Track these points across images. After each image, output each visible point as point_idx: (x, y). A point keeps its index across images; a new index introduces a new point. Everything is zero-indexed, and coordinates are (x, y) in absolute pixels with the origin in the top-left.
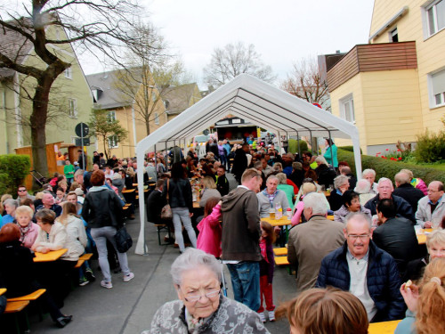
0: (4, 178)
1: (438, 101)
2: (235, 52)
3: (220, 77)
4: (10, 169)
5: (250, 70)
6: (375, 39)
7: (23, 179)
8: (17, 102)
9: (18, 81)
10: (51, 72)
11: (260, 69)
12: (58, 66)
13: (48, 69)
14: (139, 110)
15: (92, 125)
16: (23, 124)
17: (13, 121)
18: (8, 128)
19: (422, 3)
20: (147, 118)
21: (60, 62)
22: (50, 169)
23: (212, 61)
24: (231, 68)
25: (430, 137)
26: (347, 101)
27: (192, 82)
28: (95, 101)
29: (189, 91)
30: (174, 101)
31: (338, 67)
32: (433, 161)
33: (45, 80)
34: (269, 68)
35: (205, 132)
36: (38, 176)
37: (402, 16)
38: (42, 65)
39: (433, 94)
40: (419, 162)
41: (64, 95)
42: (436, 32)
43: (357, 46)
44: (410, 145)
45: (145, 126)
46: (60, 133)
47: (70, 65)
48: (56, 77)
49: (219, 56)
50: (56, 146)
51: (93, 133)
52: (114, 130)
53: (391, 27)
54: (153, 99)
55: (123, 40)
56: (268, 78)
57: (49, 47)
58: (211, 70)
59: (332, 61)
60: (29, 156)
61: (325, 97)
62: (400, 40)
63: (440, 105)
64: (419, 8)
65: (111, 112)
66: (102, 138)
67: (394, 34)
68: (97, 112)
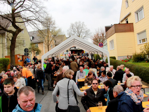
0: (1, 65)
1: (140, 42)
2: (78, 24)
3: (73, 33)
4: (3, 63)
5: (83, 31)
6: (121, 22)
7: (7, 66)
8: (6, 41)
9: (6, 35)
10: (17, 32)
11: (86, 30)
12: (19, 30)
13: (16, 31)
14: (46, 44)
15: (30, 49)
16: (8, 48)
17: (4, 47)
18: (3, 49)
19: (135, 11)
20: (48, 46)
21: (20, 29)
22: (16, 63)
23: (70, 27)
24: (77, 30)
25: (137, 54)
26: (112, 42)
27: (63, 34)
28: (31, 41)
29: (62, 37)
30: (58, 41)
31: (109, 31)
32: (138, 62)
33: (15, 34)
34: (89, 30)
35: (67, 51)
36: (12, 65)
37: (129, 15)
38: (14, 30)
39: (139, 40)
40: (133, 62)
41: (21, 39)
42: (139, 20)
43: (115, 24)
44: (131, 56)
46: (19, 51)
47: (23, 30)
48: (18, 33)
49: (72, 26)
50: (18, 55)
51: (30, 51)
52: (37, 50)
53: (126, 18)
54: (50, 40)
55: (40, 22)
56: (89, 33)
57: (17, 24)
58: (70, 31)
60: (9, 58)
61: (105, 40)
62: (129, 23)
63: (140, 44)
64: (134, 13)
65: (37, 44)
66: (33, 53)
67: (127, 20)
68: (32, 44)
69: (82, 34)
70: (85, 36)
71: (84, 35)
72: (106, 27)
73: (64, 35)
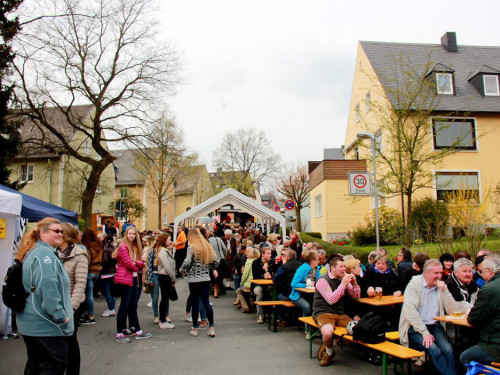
2: (246, 138)
5: (259, 157)
10: (103, 163)
11: (269, 156)
13: (101, 160)
14: (153, 190)
20: (160, 198)
21: (110, 156)
23: (223, 145)
24: (241, 153)
26: (318, 198)
29: (198, 173)
31: (315, 172)
34: (278, 157)
35: (210, 215)
45: (158, 205)
48: (106, 166)
49: (230, 140)
50: (97, 215)
52: (136, 206)
53: (355, 146)
54: (166, 182)
58: (220, 154)
59: (313, 166)
62: (359, 158)
65: (124, 188)
67: (357, 152)
69: (257, 167)
70: (264, 175)
71: (262, 171)
72: (309, 162)
73: (204, 166)
